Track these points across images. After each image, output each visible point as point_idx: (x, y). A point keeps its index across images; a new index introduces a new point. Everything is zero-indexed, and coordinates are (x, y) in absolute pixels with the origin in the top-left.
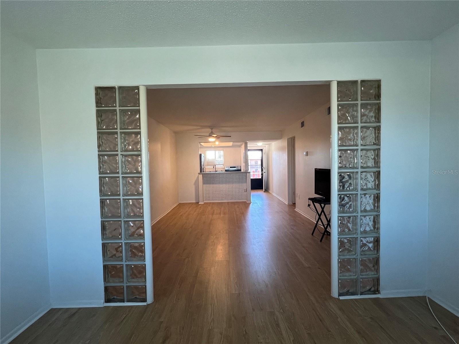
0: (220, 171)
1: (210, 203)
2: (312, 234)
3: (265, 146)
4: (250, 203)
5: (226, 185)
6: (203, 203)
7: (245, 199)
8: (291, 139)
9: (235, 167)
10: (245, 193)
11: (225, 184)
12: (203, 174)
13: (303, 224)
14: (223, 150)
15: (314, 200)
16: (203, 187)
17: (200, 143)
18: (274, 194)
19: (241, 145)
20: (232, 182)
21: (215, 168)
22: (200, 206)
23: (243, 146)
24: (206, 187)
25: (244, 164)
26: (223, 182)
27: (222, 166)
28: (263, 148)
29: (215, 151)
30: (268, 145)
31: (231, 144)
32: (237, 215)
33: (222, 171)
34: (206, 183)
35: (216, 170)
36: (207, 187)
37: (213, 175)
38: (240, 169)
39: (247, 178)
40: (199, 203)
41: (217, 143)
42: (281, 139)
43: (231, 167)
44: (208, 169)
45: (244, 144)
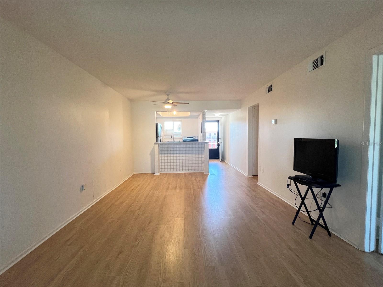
0: (178, 141)
1: (166, 174)
2: (293, 223)
3: (222, 117)
4: (208, 174)
5: (185, 156)
6: (159, 174)
7: (202, 170)
8: (252, 108)
9: (192, 138)
10: (202, 164)
11: (182, 154)
12: (159, 144)
13: (274, 204)
14: (181, 121)
15: (296, 179)
16: (159, 158)
17: (156, 112)
18: (230, 165)
19: (199, 115)
20: (189, 153)
21: (172, 138)
22: (155, 178)
23: (201, 116)
24: (162, 157)
25: (202, 134)
26: (180, 153)
27: (180, 136)
28: (220, 119)
29: (173, 121)
30: (225, 116)
31: (188, 114)
32: (195, 190)
33: (180, 141)
34: (162, 153)
35: (174, 140)
36: (164, 157)
37: (170, 145)
38: (197, 139)
39: (205, 148)
40: (154, 174)
41: (175, 113)
42: (240, 108)
43: (188, 138)
44: (165, 139)
45: (202, 114)
